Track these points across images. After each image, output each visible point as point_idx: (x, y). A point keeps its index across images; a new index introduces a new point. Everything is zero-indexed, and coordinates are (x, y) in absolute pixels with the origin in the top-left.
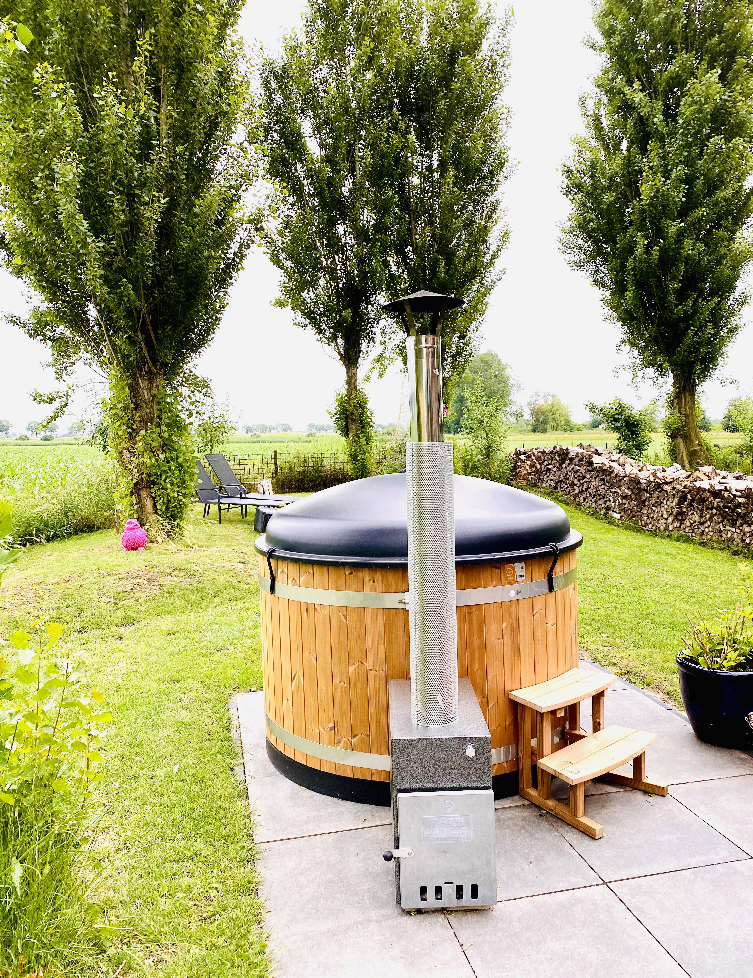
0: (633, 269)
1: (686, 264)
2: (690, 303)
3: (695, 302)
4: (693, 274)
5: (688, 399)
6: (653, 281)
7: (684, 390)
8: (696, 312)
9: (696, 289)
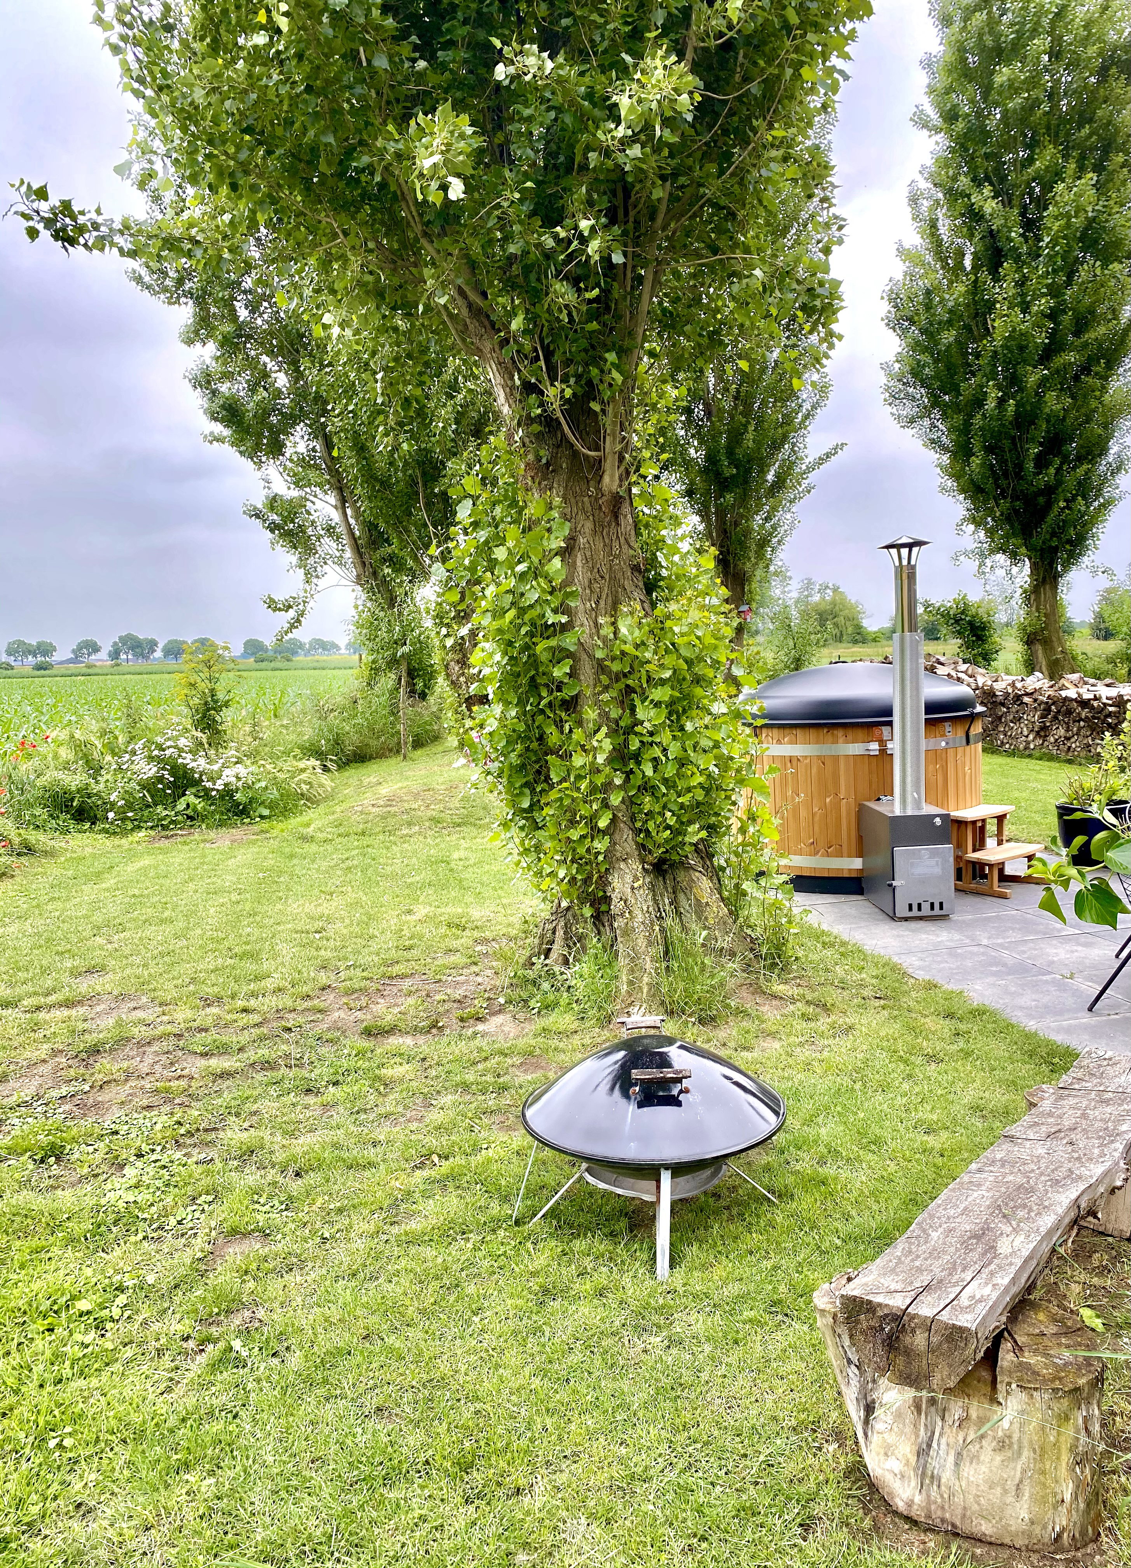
0: (981, 429)
1: (1048, 421)
2: (1052, 471)
3: (1058, 470)
4: (1057, 434)
5: (1049, 593)
6: (1006, 443)
7: (1044, 581)
8: (1059, 483)
9: (1059, 453)
